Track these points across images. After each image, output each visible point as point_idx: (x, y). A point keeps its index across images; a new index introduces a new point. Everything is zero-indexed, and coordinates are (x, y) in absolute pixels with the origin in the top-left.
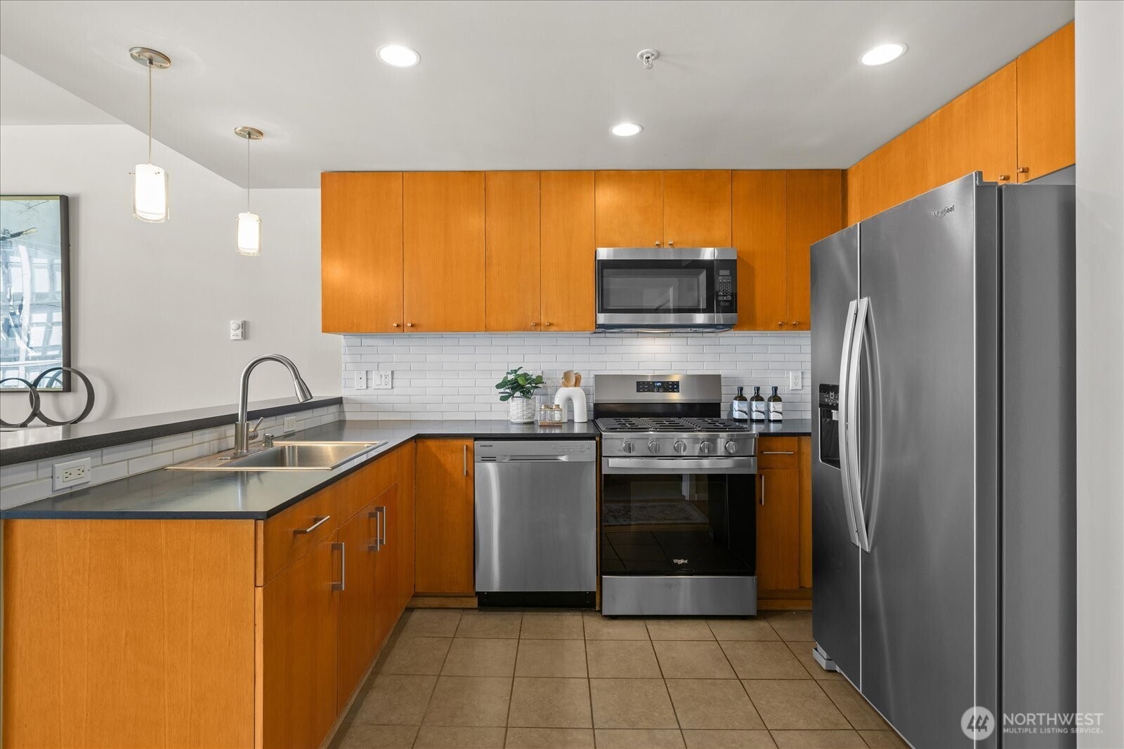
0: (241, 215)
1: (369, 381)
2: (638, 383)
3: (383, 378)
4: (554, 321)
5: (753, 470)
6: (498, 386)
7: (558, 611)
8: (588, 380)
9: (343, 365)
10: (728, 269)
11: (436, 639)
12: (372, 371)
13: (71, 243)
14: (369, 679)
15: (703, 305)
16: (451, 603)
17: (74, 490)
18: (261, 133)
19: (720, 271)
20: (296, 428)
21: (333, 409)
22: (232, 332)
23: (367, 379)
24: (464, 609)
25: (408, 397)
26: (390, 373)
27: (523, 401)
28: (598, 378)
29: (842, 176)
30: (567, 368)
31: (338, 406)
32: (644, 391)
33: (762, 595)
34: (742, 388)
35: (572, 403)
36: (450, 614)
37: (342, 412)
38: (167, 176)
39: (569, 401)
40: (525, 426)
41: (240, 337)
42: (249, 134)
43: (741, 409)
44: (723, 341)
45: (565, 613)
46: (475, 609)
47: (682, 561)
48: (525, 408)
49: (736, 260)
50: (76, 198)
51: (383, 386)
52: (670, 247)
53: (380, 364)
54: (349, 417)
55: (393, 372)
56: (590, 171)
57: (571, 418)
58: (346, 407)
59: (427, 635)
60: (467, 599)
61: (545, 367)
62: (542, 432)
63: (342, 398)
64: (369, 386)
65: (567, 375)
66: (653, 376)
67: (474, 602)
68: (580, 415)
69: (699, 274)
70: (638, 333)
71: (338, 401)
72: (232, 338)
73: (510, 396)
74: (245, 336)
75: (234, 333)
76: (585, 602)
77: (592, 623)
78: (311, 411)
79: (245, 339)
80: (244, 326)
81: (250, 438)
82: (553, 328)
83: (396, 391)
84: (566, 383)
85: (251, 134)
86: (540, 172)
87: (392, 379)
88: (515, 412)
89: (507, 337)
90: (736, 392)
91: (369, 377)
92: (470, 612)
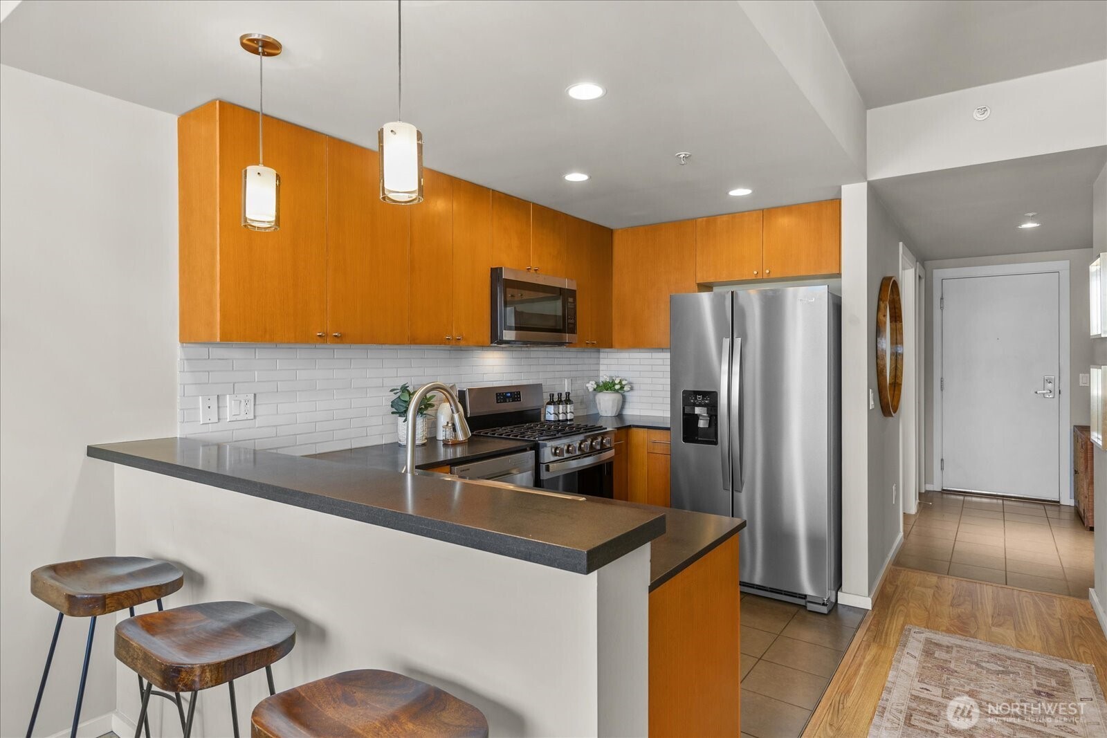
1: (221, 409)
2: (496, 395)
3: (243, 404)
9: (179, 389)
10: (572, 298)
12: (225, 395)
15: (560, 326)
19: (569, 298)
23: (218, 407)
25: (275, 428)
26: (251, 397)
29: (610, 232)
51: (241, 416)
53: (236, 385)
55: (255, 395)
64: (221, 417)
69: (558, 299)
83: (258, 422)
87: (255, 405)
91: (220, 405)
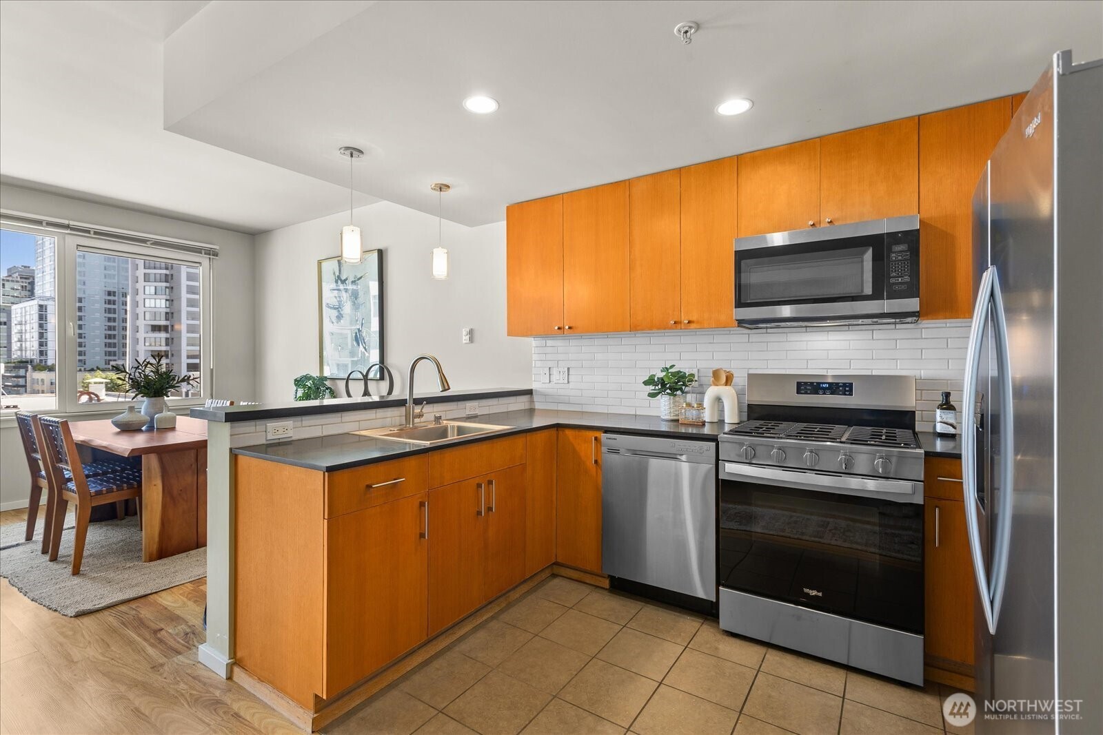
0: (435, 250)
1: (551, 376)
2: (799, 384)
3: (561, 374)
4: (694, 318)
5: (919, 499)
6: (646, 383)
7: (680, 612)
8: (740, 379)
9: (533, 363)
10: (904, 243)
11: (556, 605)
12: (553, 368)
13: (384, 280)
14: (486, 620)
15: (868, 290)
16: (588, 579)
17: (281, 441)
18: (448, 187)
19: (893, 247)
20: (478, 412)
21: (525, 398)
22: (464, 338)
24: (597, 587)
25: (581, 391)
26: (566, 369)
27: (670, 399)
28: (752, 377)
30: (716, 366)
31: (529, 396)
32: (806, 393)
33: (930, 661)
34: (949, 393)
35: (723, 402)
36: (583, 587)
37: (532, 402)
38: (361, 232)
39: (718, 400)
40: (669, 423)
41: (468, 341)
42: (440, 189)
43: (945, 420)
44: (925, 333)
45: (686, 616)
46: (606, 589)
47: (814, 593)
48: (672, 405)
49: (918, 231)
50: (387, 250)
51: (561, 381)
52: (828, 225)
53: (559, 362)
54: (538, 406)
55: (568, 369)
56: (730, 157)
57: (721, 419)
58: (536, 398)
59: (552, 600)
60: (600, 579)
61: (701, 365)
62: (683, 431)
63: (532, 390)
65: (716, 374)
66: (834, 376)
67: (606, 583)
68: (731, 416)
69: (864, 253)
70: (806, 327)
71: (529, 392)
72: (464, 342)
73: (659, 393)
74: (471, 340)
75: (465, 339)
76: (707, 611)
77: (706, 633)
78: (497, 399)
79: (472, 342)
80: (471, 332)
81: (414, 417)
82: (693, 326)
83: (571, 385)
84: (716, 382)
85: (442, 187)
86: (680, 169)
87: (568, 375)
88: (662, 409)
89: (665, 336)
90: (940, 399)
91: (551, 373)
92: (601, 591)
